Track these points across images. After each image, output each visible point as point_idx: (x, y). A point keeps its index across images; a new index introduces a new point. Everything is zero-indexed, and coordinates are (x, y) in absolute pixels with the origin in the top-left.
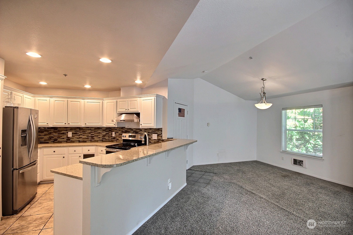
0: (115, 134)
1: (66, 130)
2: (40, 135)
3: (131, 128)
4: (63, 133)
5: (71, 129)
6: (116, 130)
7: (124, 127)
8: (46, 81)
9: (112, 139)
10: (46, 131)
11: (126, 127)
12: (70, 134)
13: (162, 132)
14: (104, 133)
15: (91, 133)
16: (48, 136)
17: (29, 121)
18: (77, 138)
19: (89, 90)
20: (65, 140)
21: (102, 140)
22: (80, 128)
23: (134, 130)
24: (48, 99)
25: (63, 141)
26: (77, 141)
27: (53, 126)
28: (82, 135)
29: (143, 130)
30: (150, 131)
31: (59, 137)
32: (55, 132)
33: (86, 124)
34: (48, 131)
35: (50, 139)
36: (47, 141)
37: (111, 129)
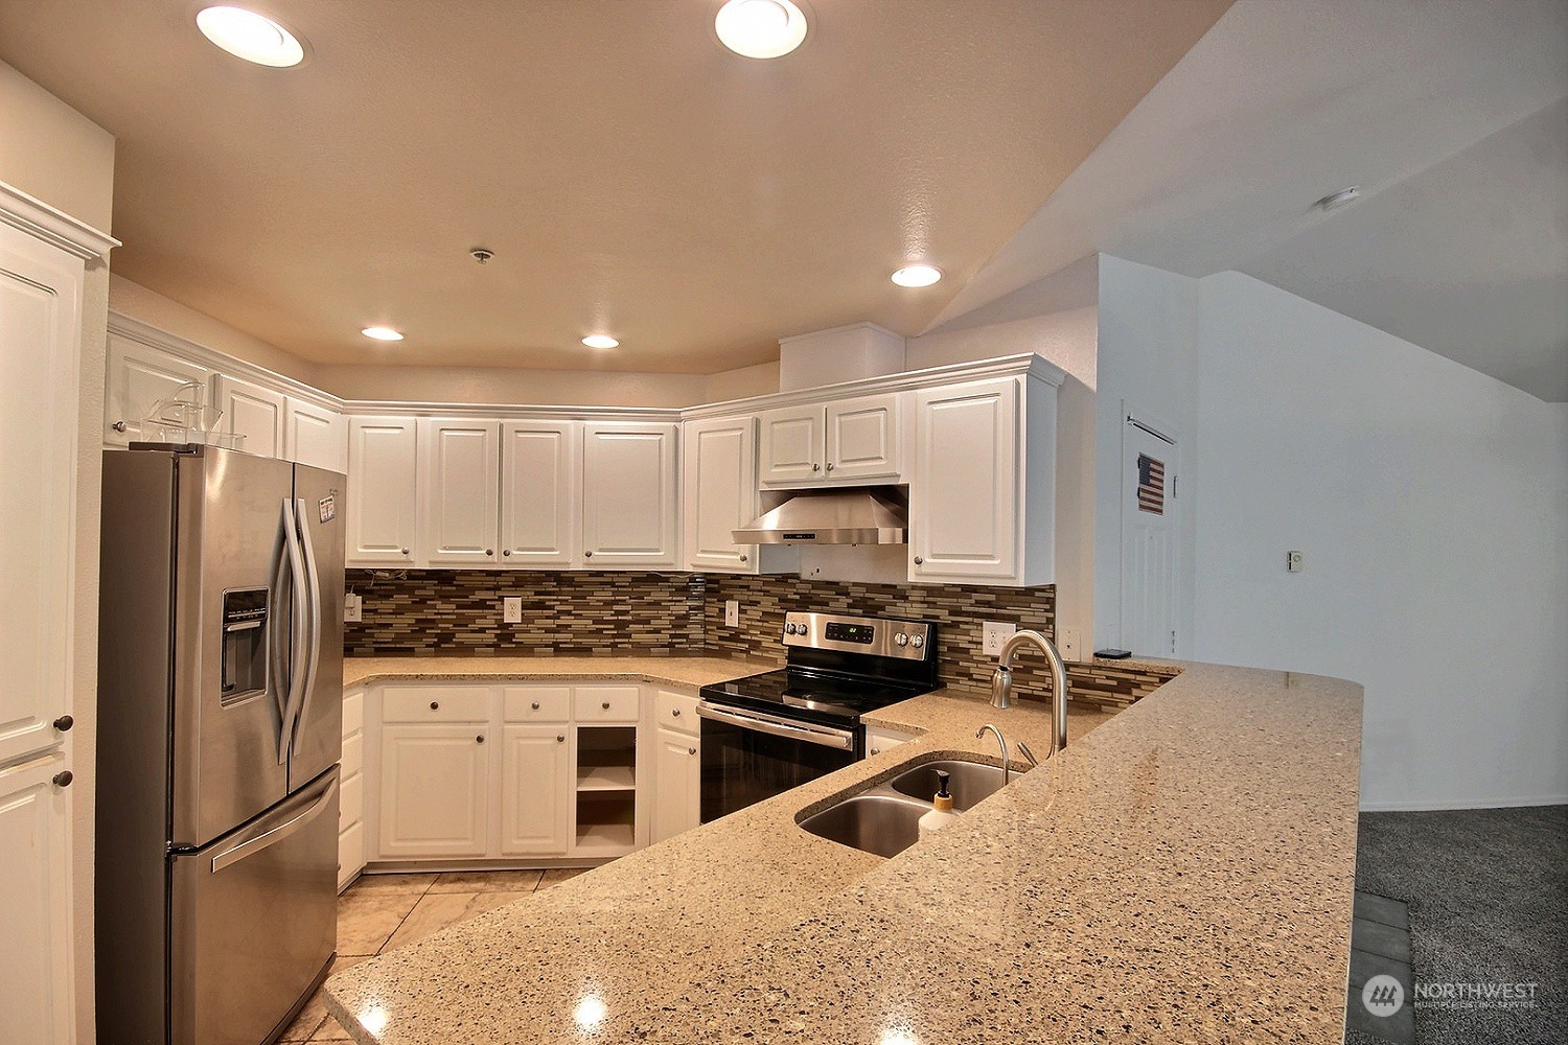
0: (741, 611)
1: (496, 588)
2: (375, 611)
3: (837, 583)
4: (481, 604)
5: (520, 580)
6: (747, 587)
7: (796, 576)
8: (395, 322)
9: (721, 638)
10: (401, 589)
11: (805, 576)
12: (512, 610)
13: (1052, 610)
14: (681, 609)
15: (616, 602)
16: (409, 618)
17: (283, 537)
18: (548, 631)
19: (609, 361)
20: (490, 637)
21: (671, 645)
22: (560, 578)
23: (858, 593)
24: (407, 420)
25: (479, 646)
26: (547, 646)
27: (430, 562)
28: (569, 613)
29: (916, 593)
30: (966, 604)
31: (462, 623)
32: (445, 597)
33: (589, 555)
34: (410, 591)
35: (422, 630)
36: (411, 639)
37: (717, 582)
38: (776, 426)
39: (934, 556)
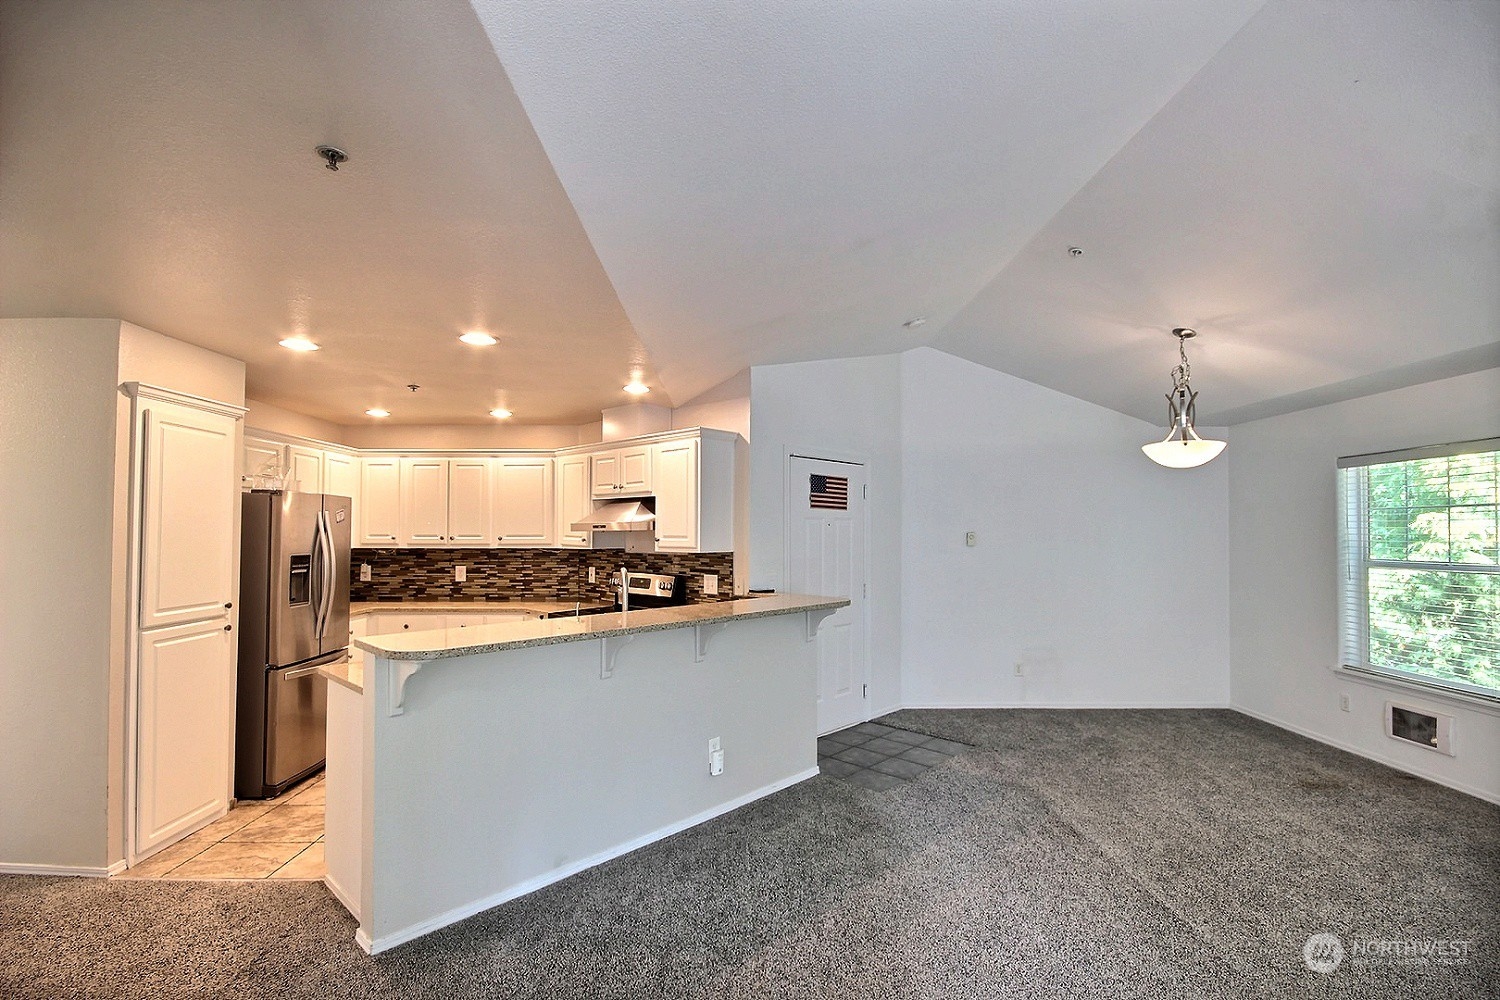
0: (597, 573)
1: (451, 560)
2: (379, 575)
3: (641, 554)
4: (442, 570)
5: (466, 555)
6: (599, 558)
7: (623, 551)
8: (385, 406)
9: (587, 591)
10: (394, 561)
11: (627, 551)
12: (460, 574)
13: (732, 567)
14: (564, 572)
15: (524, 569)
16: (400, 579)
17: (318, 530)
18: (482, 587)
19: (506, 425)
20: (447, 590)
21: (558, 595)
22: (487, 553)
23: (651, 559)
24: (394, 460)
25: (440, 596)
26: (481, 596)
28: (494, 575)
29: (677, 558)
30: (697, 565)
31: (430, 581)
32: (420, 566)
33: (500, 539)
34: (399, 562)
35: (407, 586)
36: (399, 592)
37: (584, 555)
38: (599, 462)
39: (665, 537)
